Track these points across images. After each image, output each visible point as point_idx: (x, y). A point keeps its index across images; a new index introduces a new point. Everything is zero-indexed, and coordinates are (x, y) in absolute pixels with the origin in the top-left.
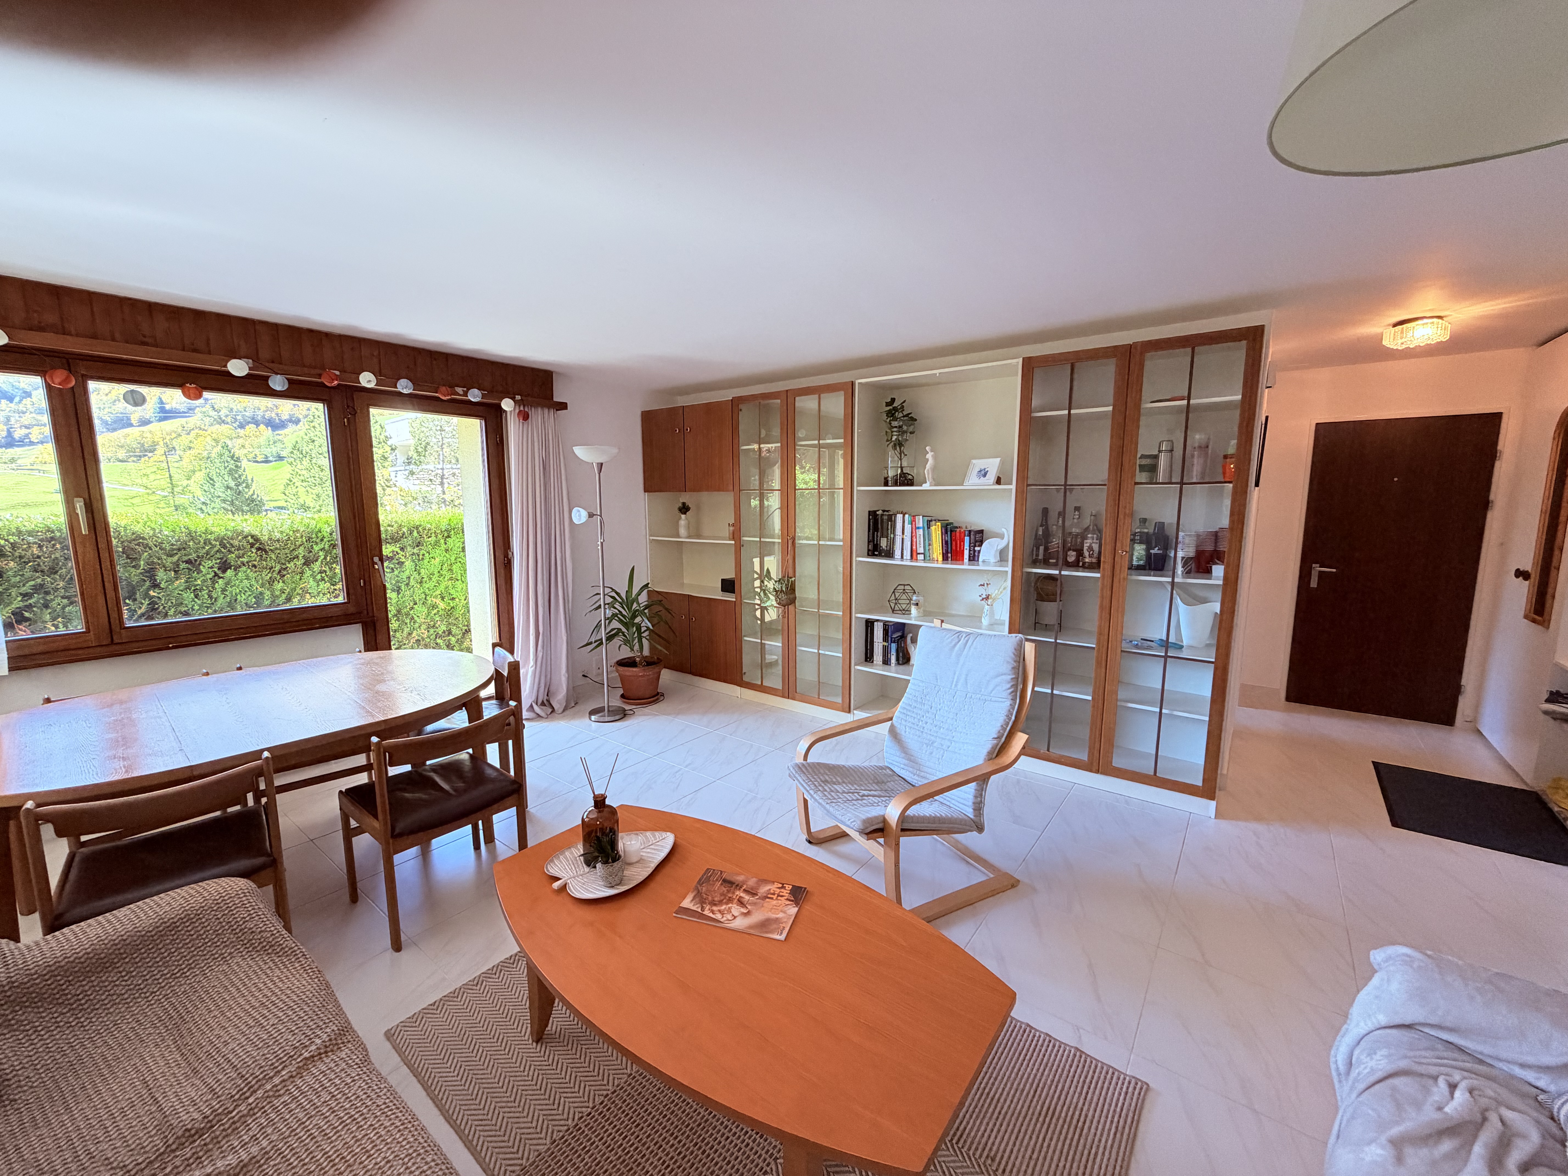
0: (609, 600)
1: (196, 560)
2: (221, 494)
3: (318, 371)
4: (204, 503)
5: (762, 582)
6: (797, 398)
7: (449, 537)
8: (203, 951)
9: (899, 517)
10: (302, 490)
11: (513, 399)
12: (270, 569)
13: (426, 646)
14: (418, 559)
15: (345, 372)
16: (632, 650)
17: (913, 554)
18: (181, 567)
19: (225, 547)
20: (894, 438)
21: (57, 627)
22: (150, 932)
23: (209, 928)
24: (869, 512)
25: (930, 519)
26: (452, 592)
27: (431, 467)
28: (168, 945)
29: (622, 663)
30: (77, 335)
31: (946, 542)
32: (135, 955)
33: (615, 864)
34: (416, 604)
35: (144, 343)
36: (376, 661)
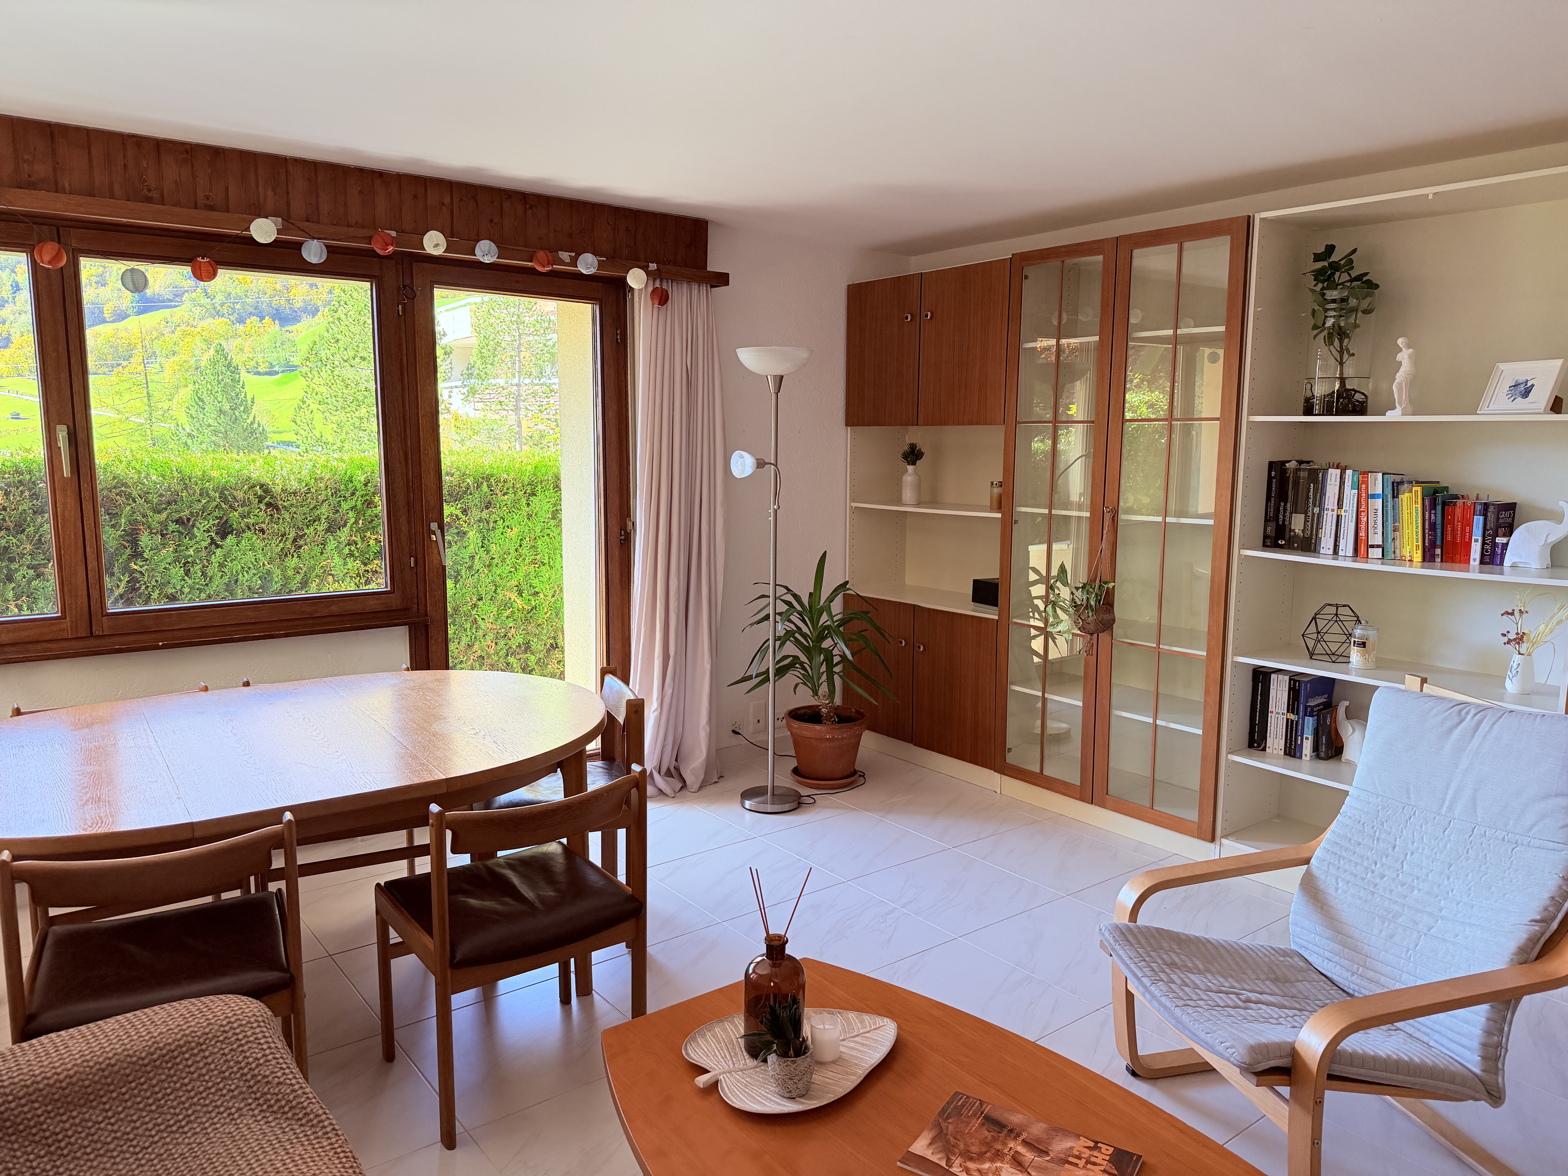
0: (782, 607)
1: (188, 520)
2: (211, 422)
3: (366, 232)
4: (189, 435)
5: (1050, 588)
6: (1136, 252)
7: (533, 494)
8: (205, 1099)
9: (1333, 475)
10: (318, 416)
11: (645, 268)
12: (283, 536)
13: (492, 667)
14: (487, 528)
15: (403, 232)
16: (815, 693)
17: (1360, 548)
18: (171, 529)
19: (225, 500)
20: (1330, 322)
21: (20, 608)
22: (143, 1059)
23: (212, 1066)
24: (1271, 464)
25: (1398, 478)
26: (535, 582)
27: (501, 382)
28: (163, 1081)
29: (798, 715)
30: (71, 193)
31: (1433, 526)
32: (124, 1090)
33: (799, 1060)
34: (480, 599)
35: (149, 200)
36: (431, 685)
